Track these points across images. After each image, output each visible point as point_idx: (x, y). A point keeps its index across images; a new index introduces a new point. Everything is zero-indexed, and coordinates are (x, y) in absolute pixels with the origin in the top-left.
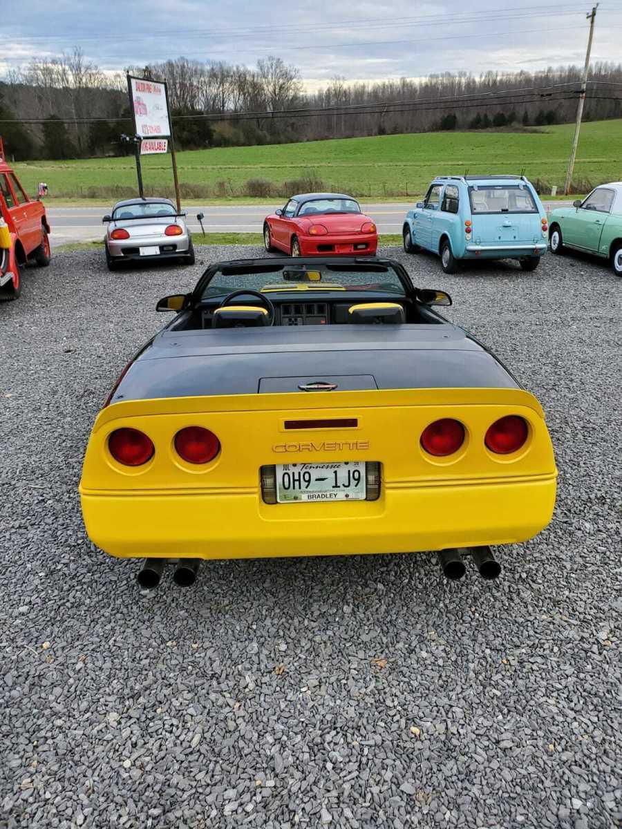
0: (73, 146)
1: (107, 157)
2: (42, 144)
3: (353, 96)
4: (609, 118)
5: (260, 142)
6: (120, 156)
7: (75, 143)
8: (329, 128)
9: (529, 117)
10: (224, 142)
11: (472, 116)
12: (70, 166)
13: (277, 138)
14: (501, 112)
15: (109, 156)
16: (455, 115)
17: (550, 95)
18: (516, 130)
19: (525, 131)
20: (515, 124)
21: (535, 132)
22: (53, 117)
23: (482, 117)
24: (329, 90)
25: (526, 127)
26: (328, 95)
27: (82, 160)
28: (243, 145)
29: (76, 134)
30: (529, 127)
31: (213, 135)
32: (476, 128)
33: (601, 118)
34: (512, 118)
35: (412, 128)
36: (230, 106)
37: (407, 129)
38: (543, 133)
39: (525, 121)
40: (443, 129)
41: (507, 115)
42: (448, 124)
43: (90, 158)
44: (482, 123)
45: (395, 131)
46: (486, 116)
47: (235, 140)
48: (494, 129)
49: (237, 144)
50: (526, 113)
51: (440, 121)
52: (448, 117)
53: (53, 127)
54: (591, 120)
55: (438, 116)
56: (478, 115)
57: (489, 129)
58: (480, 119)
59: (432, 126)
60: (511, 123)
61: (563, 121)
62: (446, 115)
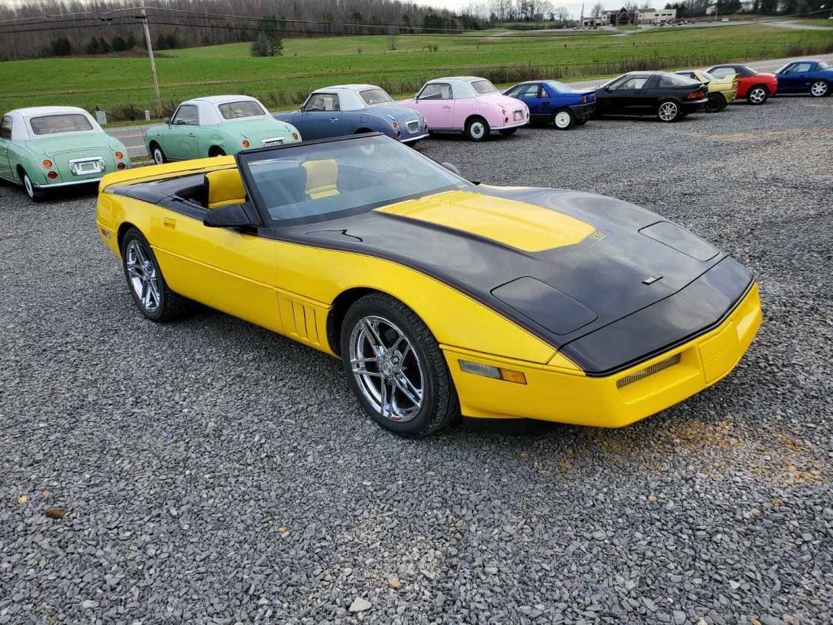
4: (226, 42)
11: (87, 41)
14: (119, 36)
16: (66, 39)
17: (111, 19)
18: (139, 54)
20: (135, 48)
21: (160, 56)
23: (99, 41)
32: (95, 53)
33: (220, 43)
35: (18, 55)
37: (12, 56)
38: (168, 57)
40: (57, 55)
41: (126, 40)
42: (62, 49)
44: (101, 48)
46: (102, 39)
48: (116, 53)
51: (51, 46)
52: (59, 41)
54: (212, 44)
55: (48, 40)
56: (94, 39)
57: (109, 54)
58: (98, 46)
59: (43, 52)
60: (132, 47)
61: (185, 45)
62: (56, 40)
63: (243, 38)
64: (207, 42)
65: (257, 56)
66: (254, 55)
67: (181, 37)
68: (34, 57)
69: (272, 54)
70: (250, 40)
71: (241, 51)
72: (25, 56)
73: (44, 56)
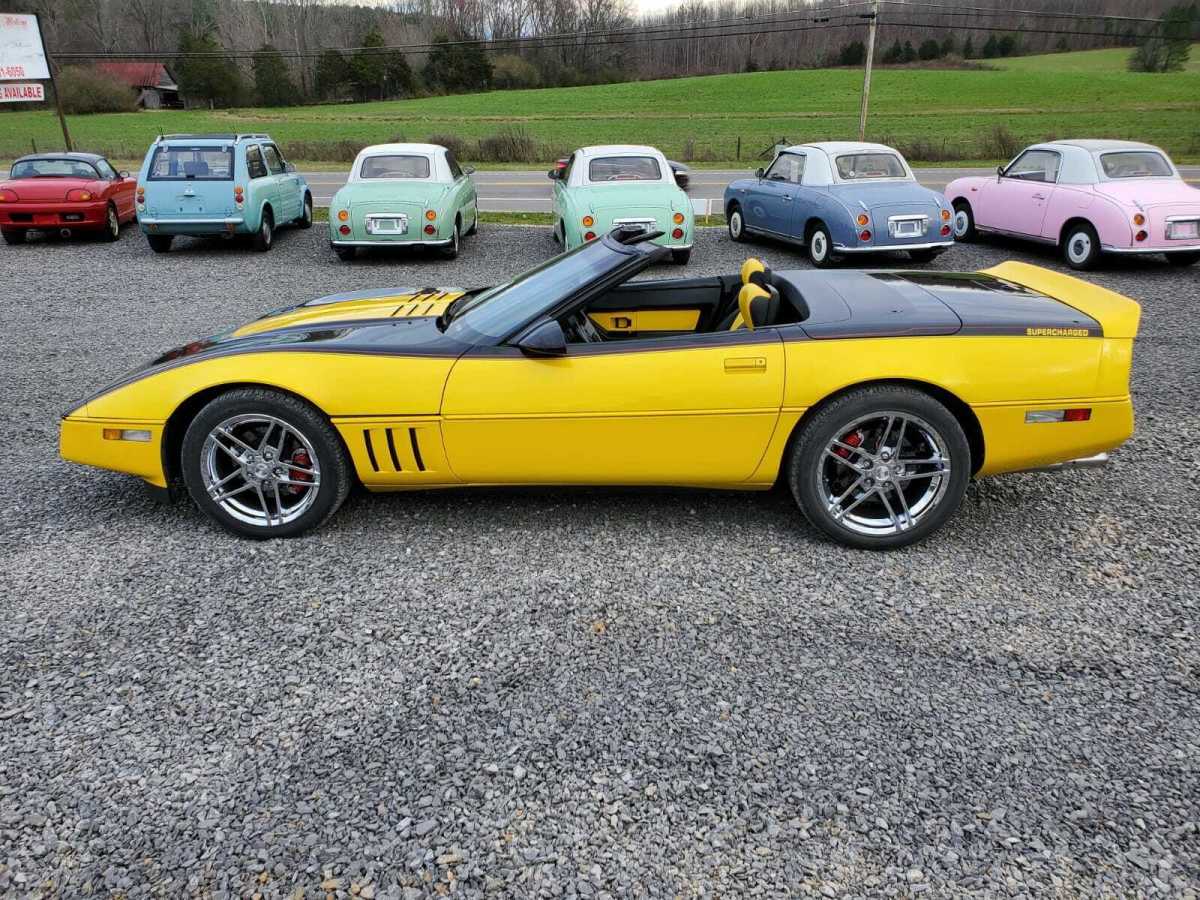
0: (294, 87)
1: (340, 103)
2: (254, 85)
3: (716, 16)
4: (1095, 46)
5: (565, 82)
6: (358, 102)
7: (297, 82)
8: (679, 61)
9: (974, 46)
10: (510, 83)
12: (281, 115)
13: (589, 75)
14: (932, 38)
15: (344, 103)
16: (862, 43)
18: (952, 65)
19: (965, 67)
20: (951, 57)
21: (980, 68)
22: (266, 48)
23: (903, 47)
24: (682, 7)
25: (966, 61)
26: (681, 15)
27: (305, 108)
28: (540, 86)
29: (297, 71)
30: (971, 61)
31: (492, 73)
32: (893, 62)
33: (1083, 48)
34: (948, 47)
35: (798, 63)
36: (528, 30)
37: (790, 64)
38: (992, 70)
39: (968, 51)
40: (844, 64)
41: (940, 44)
42: (852, 57)
43: (315, 104)
44: (903, 54)
45: (773, 67)
46: (908, 44)
47: (526, 80)
48: (919, 63)
49: (528, 85)
50: (970, 39)
51: (840, 53)
52: (852, 45)
53: (267, 61)
54: (1069, 50)
55: (837, 44)
56: (897, 43)
57: (912, 64)
58: (899, 50)
59: (828, 60)
60: (946, 54)
61: (1026, 51)
62: (849, 44)
63: (1126, 39)
64: (1063, 47)
65: (1140, 71)
66: (1133, 69)
67: (1024, 38)
68: (815, 67)
69: (1164, 69)
70: (1134, 45)
71: (1112, 62)
72: (805, 64)
73: (828, 66)
